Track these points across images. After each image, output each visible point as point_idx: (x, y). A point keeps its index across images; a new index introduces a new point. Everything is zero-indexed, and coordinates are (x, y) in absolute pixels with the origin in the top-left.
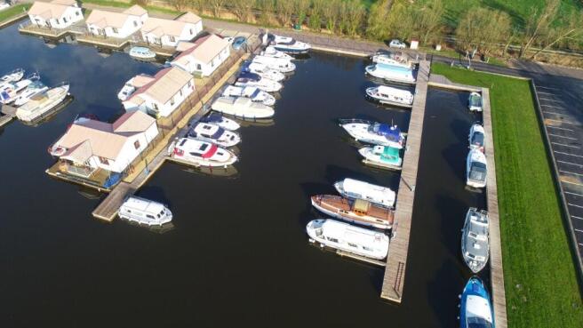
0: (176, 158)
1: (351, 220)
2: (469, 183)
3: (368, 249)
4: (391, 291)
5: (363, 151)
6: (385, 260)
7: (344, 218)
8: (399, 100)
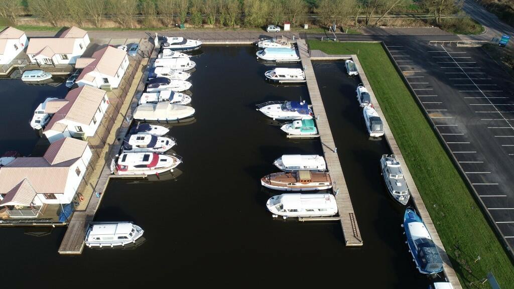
0: (121, 174)
1: (299, 190)
2: (372, 135)
3: (323, 210)
4: (352, 238)
5: (284, 128)
6: (337, 215)
7: (293, 190)
8: (294, 78)
